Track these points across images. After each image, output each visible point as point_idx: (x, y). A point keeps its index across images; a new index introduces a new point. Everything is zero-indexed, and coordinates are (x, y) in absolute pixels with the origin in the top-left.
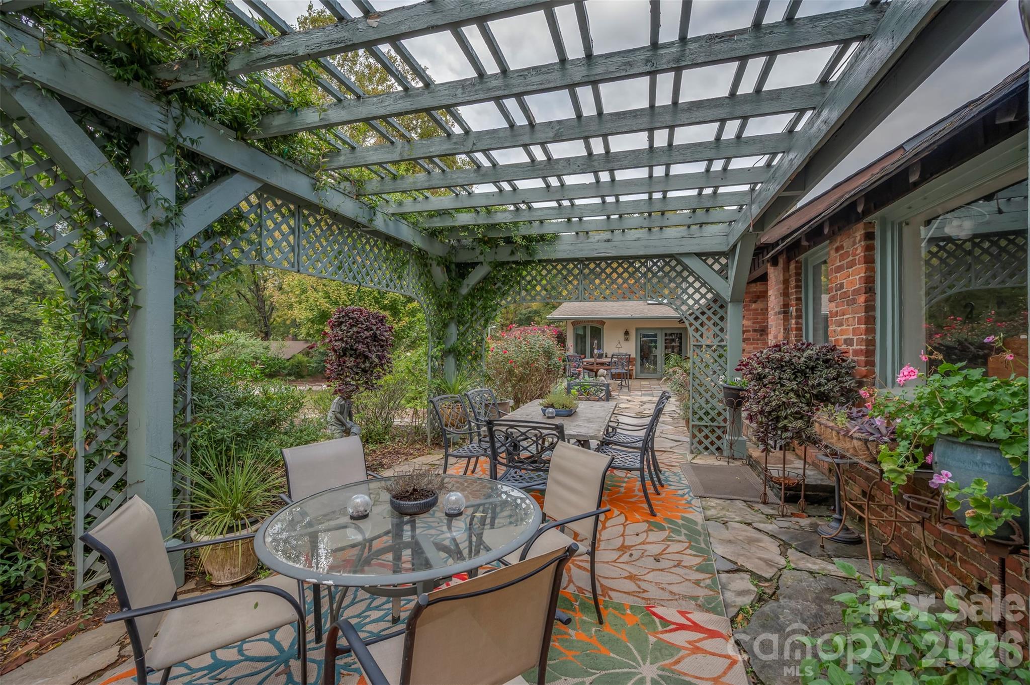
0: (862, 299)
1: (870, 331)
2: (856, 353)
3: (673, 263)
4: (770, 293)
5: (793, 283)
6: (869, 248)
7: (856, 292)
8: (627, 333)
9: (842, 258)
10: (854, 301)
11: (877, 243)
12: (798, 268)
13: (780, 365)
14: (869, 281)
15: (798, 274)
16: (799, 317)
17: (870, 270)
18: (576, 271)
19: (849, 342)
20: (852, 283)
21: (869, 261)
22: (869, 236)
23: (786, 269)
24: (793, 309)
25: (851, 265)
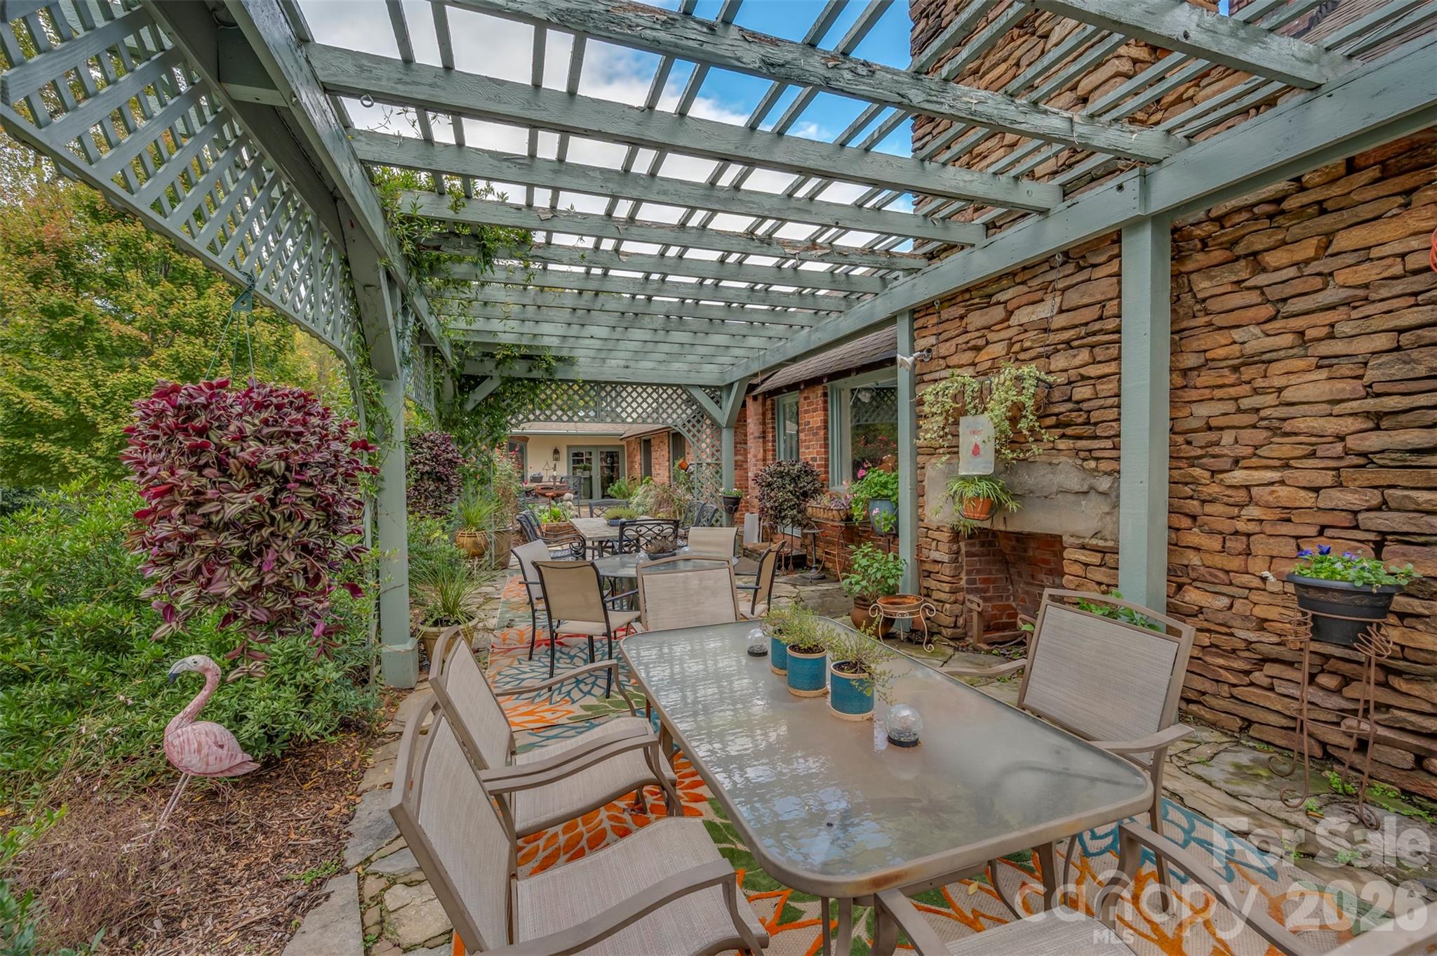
0: (822, 432)
1: (826, 452)
2: (819, 466)
3: (679, 391)
4: (749, 421)
5: (769, 416)
6: (825, 402)
7: (818, 428)
8: (556, 452)
9: (809, 405)
10: (817, 434)
11: (829, 399)
12: (773, 405)
13: (781, 475)
14: (826, 421)
15: (773, 409)
16: (774, 441)
17: (826, 415)
18: (593, 393)
19: (814, 459)
20: (816, 422)
21: (825, 409)
22: (825, 395)
23: (764, 404)
24: (770, 437)
25: (815, 410)
